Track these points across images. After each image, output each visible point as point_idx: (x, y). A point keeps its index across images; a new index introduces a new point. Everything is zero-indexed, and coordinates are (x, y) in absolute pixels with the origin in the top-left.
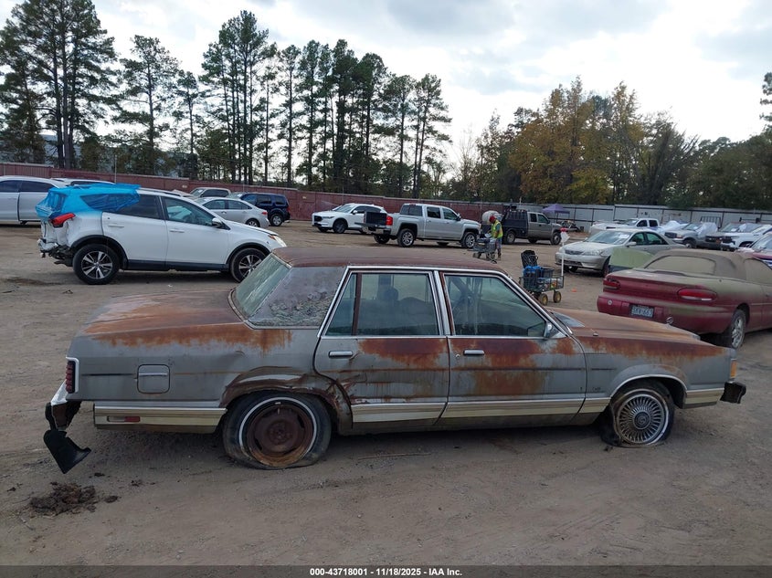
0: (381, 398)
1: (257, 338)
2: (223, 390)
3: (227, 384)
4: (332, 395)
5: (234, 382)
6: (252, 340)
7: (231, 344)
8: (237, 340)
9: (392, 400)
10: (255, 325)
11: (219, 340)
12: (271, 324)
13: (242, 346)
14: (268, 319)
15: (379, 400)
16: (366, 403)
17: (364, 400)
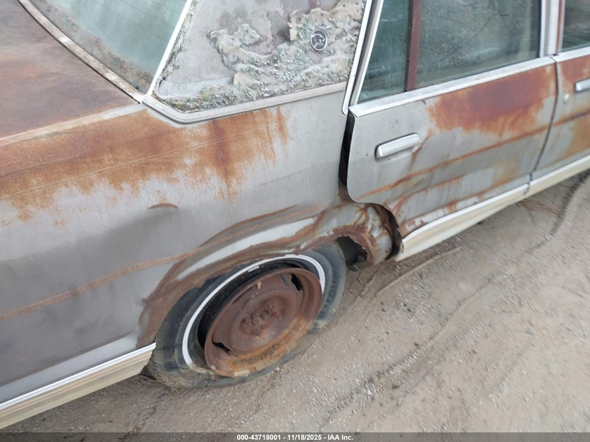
0: (442, 207)
1: (200, 151)
2: (138, 309)
3: (146, 295)
4: (361, 228)
5: (162, 285)
6: (188, 161)
7: (126, 186)
8: (143, 170)
9: (460, 205)
10: (183, 108)
11: (86, 187)
12: (228, 100)
13: (165, 186)
14: (217, 83)
15: (440, 212)
16: (423, 224)
17: (418, 222)
